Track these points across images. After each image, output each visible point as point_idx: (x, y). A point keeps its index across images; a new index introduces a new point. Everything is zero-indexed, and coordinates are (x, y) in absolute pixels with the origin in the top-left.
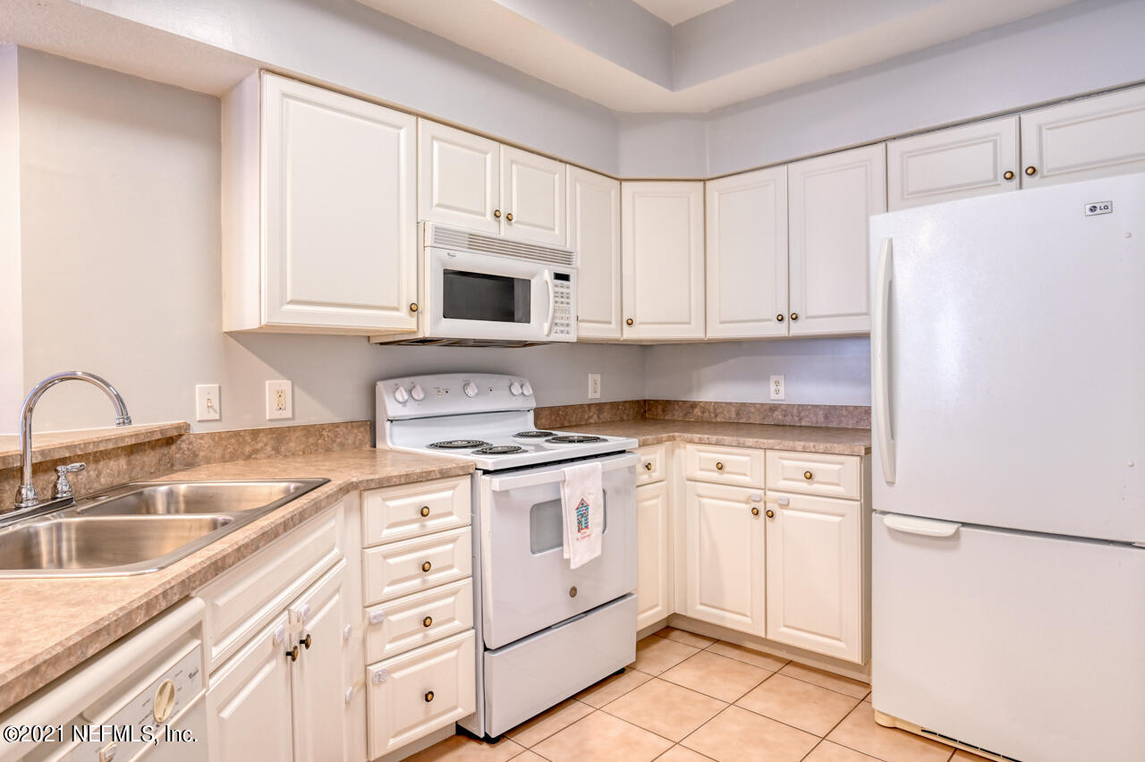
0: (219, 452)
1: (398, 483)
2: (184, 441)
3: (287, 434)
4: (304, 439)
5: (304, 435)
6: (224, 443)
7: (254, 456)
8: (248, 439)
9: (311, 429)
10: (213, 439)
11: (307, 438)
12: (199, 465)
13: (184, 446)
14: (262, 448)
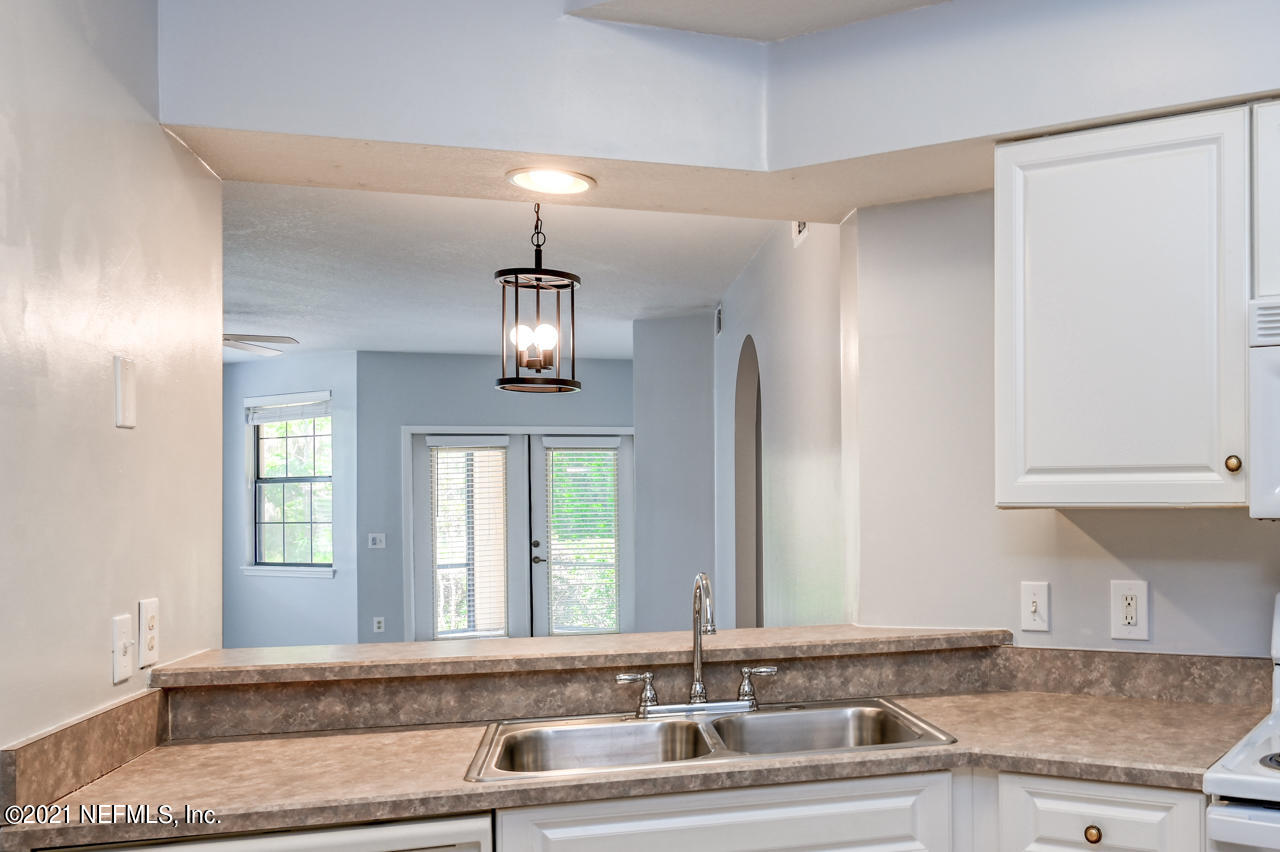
0: (1040, 678)
1: (1045, 772)
2: (999, 655)
3: (1134, 664)
4: (1160, 675)
5: (1161, 670)
6: (1048, 665)
7: (1086, 690)
8: (1079, 663)
9: (1173, 661)
10: (1034, 658)
11: (1165, 675)
12: (1017, 691)
13: (1000, 661)
14: (1097, 680)
